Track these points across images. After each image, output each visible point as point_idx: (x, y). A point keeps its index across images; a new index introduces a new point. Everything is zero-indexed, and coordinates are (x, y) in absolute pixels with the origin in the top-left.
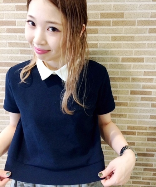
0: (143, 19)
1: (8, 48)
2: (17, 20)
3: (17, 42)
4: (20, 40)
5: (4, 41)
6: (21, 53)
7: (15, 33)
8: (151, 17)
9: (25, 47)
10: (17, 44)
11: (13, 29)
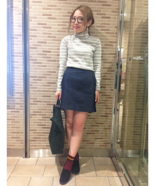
0: (98, 25)
1: (42, 35)
2: (47, 23)
3: (46, 32)
4: (48, 31)
5: (41, 32)
6: (48, 37)
7: (46, 28)
8: (101, 24)
9: (50, 35)
10: (46, 33)
11: (45, 27)
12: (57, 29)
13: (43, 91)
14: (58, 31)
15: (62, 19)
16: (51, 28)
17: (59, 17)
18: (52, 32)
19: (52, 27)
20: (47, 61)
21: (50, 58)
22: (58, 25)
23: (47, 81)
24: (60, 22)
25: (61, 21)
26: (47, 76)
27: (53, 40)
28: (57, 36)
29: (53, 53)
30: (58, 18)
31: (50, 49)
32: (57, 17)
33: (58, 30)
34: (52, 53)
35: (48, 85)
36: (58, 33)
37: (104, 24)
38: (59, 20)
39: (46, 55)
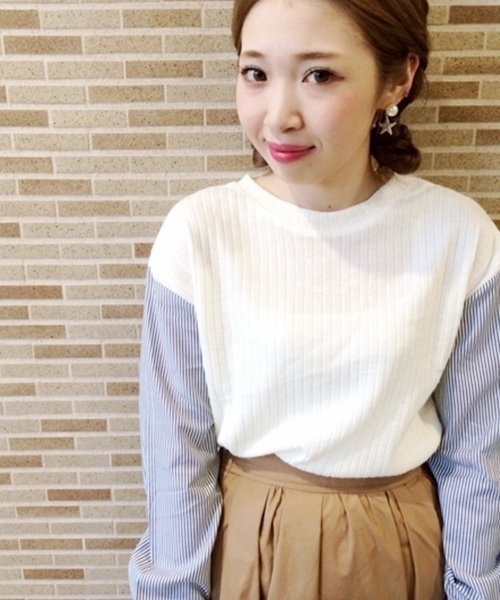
12: (89, 126)
13: (29, 545)
14: (100, 142)
15: (121, 45)
16: (39, 120)
17: (101, 33)
18: (51, 149)
19: (50, 109)
20: (37, 356)
21: (59, 331)
22: (100, 94)
23: (46, 482)
24: (109, 71)
25: (117, 65)
26: (44, 453)
27: (70, 210)
28: (94, 177)
29: (76, 297)
30: (91, 40)
31: (51, 272)
32: (84, 34)
33: (100, 131)
34: (65, 302)
35: (57, 508)
36: (97, 153)
37: (467, 72)
38: (100, 58)
39: (26, 317)
